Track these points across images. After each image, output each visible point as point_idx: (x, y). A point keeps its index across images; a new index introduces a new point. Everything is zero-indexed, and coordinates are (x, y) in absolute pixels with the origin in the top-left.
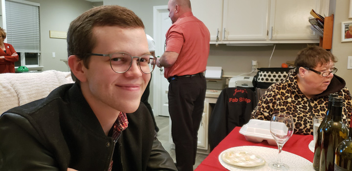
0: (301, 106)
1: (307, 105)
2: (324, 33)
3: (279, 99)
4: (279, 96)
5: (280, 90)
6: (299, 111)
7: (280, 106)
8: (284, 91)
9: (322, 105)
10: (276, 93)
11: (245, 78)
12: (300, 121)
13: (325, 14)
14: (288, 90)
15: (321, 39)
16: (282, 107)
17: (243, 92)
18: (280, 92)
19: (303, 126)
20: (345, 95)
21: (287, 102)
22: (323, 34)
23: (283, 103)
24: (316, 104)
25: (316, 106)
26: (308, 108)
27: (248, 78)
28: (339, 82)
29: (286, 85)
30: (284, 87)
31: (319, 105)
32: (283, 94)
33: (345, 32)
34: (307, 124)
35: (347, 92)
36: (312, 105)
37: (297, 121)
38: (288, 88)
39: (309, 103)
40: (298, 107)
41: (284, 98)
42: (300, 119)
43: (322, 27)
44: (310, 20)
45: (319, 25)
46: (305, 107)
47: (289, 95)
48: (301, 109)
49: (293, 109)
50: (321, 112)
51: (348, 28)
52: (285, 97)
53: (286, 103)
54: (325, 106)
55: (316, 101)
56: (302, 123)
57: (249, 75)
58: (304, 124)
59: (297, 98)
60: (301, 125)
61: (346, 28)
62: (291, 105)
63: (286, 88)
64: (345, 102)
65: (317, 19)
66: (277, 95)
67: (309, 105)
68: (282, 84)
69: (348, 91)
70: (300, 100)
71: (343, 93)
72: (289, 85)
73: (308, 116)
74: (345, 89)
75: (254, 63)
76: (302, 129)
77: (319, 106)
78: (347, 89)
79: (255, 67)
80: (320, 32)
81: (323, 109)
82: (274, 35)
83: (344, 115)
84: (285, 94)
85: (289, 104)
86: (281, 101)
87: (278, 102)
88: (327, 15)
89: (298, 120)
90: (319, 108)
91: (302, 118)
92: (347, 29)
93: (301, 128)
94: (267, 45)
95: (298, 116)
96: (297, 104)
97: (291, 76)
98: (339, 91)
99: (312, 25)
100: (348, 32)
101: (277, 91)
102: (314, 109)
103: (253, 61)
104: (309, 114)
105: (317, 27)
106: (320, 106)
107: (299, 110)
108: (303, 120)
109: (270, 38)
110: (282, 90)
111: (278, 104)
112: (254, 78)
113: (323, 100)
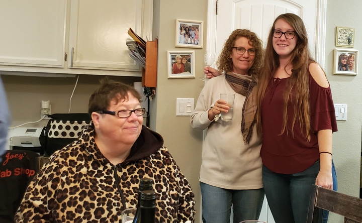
0: (103, 178)
1: (112, 175)
2: (147, 64)
3: (65, 173)
4: (65, 168)
5: (68, 157)
6: (100, 189)
7: (69, 184)
8: (75, 158)
9: (133, 175)
10: (60, 163)
11: (28, 131)
12: (101, 206)
13: (148, 37)
14: (80, 155)
15: (144, 70)
16: (72, 185)
17: (21, 157)
18: (68, 161)
19: (107, 212)
20: (163, 158)
21: (81, 175)
22: (145, 65)
23: (74, 177)
24: (125, 174)
25: (124, 177)
26: (114, 180)
27: (34, 131)
28: (156, 138)
29: (77, 148)
30: (74, 152)
31: (129, 174)
32: (72, 163)
33: (172, 65)
34: (112, 208)
35: (166, 154)
36: (120, 174)
37: (96, 207)
38: (80, 152)
39: (115, 171)
40: (98, 179)
41: (74, 169)
42: (101, 201)
43: (144, 55)
44: (127, 43)
45: (140, 51)
46: (109, 180)
47: (83, 163)
48: (104, 184)
49: (91, 184)
50: (132, 185)
51: (174, 59)
52: (77, 167)
53: (78, 177)
54: (138, 175)
55: (125, 168)
56: (105, 207)
57: (36, 125)
58: (107, 209)
59: (96, 166)
60: (103, 212)
61: (173, 59)
62: (87, 179)
63: (78, 152)
64: (164, 168)
65: (137, 43)
66: (61, 167)
67: (116, 176)
68: (71, 148)
69: (167, 152)
70: (101, 168)
71: (162, 156)
72: (83, 148)
73: (114, 195)
74: (164, 149)
75: (45, 104)
76: (105, 218)
77: (130, 176)
78: (167, 150)
79: (46, 112)
80: (142, 62)
81: (135, 179)
82: (76, 62)
83: (164, 187)
84: (76, 163)
85: (84, 178)
86: (70, 175)
87: (64, 178)
88: (151, 39)
89: (98, 205)
90: (129, 180)
91: (104, 199)
92: (174, 61)
93: (103, 216)
94: (65, 76)
95: (98, 197)
96: (96, 176)
97: (86, 133)
98: (157, 153)
99: (130, 50)
100: (176, 66)
101: (61, 160)
102: (122, 181)
103: (43, 101)
104: (115, 190)
105: (137, 54)
106: (132, 177)
107: (100, 186)
108: (106, 202)
109: (69, 65)
110: (70, 158)
111: (64, 180)
112: (43, 132)
113: (134, 166)
